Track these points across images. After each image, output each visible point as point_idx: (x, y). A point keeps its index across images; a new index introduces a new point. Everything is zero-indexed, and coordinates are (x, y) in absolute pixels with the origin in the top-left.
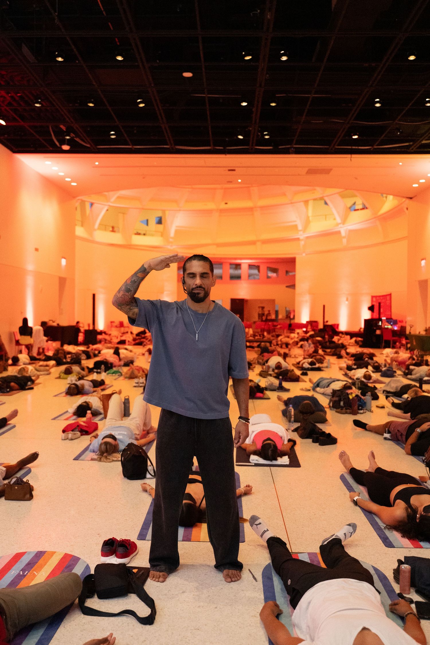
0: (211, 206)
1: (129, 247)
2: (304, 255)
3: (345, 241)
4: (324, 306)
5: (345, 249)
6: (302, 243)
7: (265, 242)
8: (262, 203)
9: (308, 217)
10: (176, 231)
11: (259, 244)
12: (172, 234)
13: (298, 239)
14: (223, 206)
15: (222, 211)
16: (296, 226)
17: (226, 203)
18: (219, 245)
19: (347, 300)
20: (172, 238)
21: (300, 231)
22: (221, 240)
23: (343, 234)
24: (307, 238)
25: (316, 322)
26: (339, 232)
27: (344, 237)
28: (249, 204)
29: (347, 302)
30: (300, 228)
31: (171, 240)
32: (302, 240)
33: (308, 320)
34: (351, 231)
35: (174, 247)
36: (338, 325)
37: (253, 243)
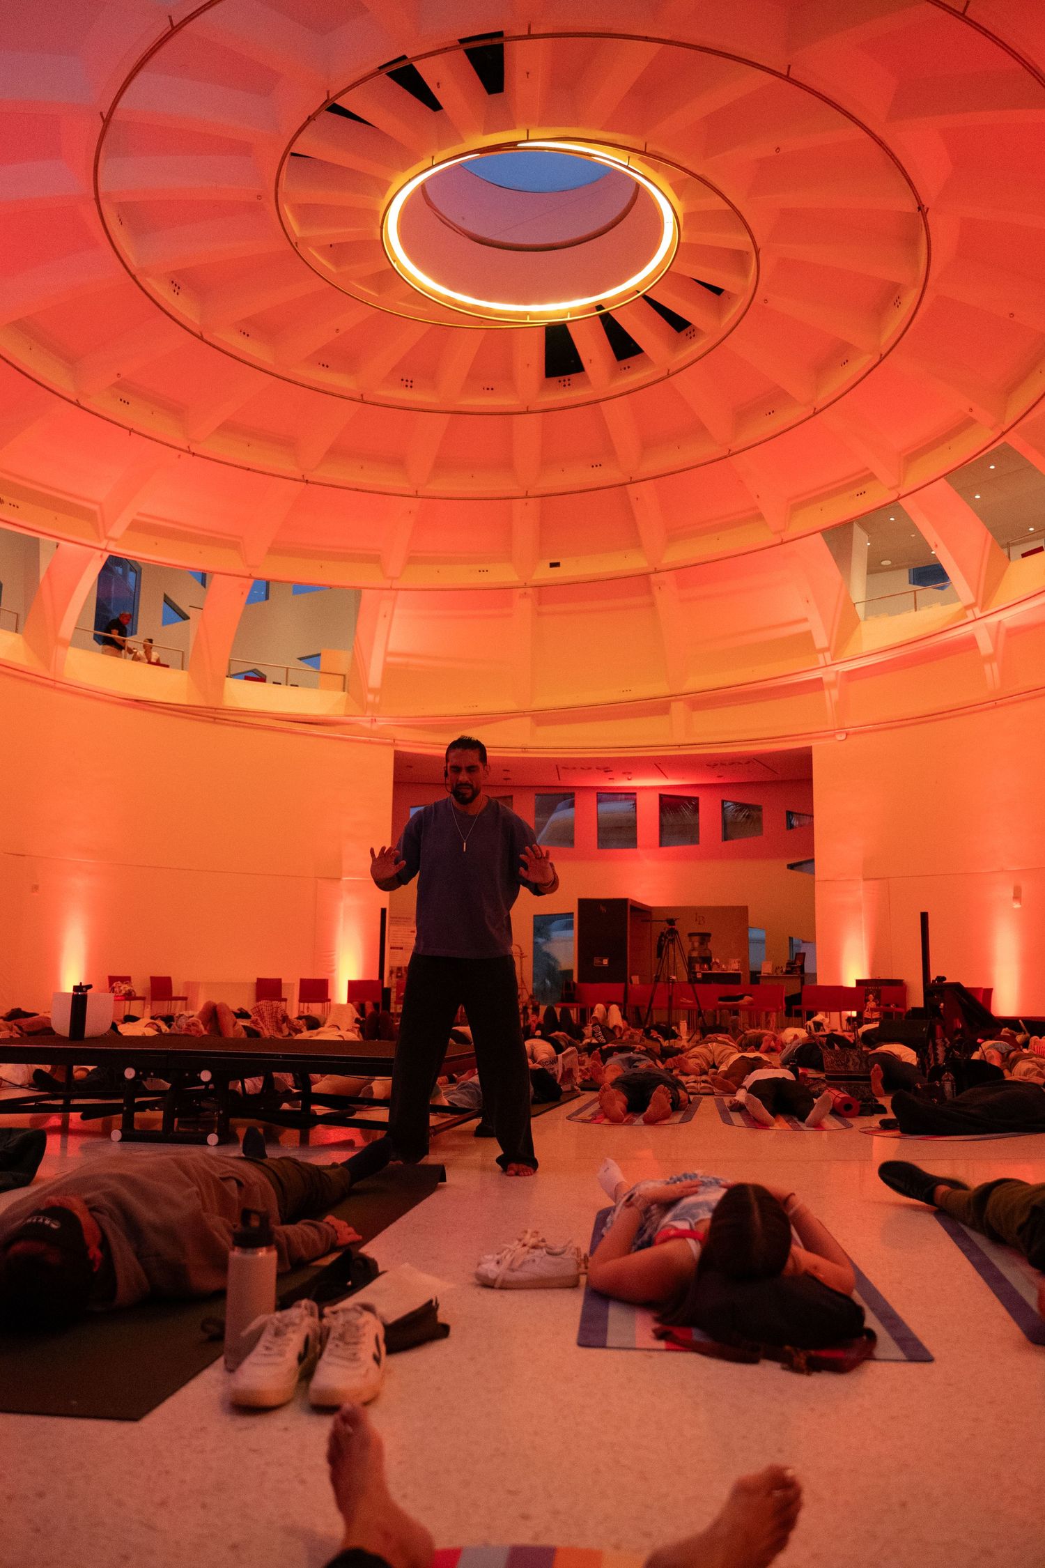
0: (503, 574)
1: (214, 715)
2: (841, 737)
3: (992, 671)
4: (924, 917)
5: (996, 703)
6: (832, 695)
7: (703, 701)
8: (676, 555)
9: (850, 606)
10: (388, 670)
11: (678, 708)
12: (375, 676)
13: (818, 684)
14: (544, 574)
15: (543, 593)
16: (806, 639)
17: (553, 565)
18: (543, 718)
19: (1017, 897)
20: (372, 691)
21: (823, 651)
22: (545, 701)
23: (985, 645)
24: (851, 675)
25: (899, 985)
26: (970, 643)
27: (990, 658)
28: (633, 562)
29: (1017, 906)
30: (821, 641)
31: (370, 697)
32: (832, 685)
33: (864, 976)
34: (1014, 633)
35: (382, 722)
36: (988, 993)
37: (658, 707)
